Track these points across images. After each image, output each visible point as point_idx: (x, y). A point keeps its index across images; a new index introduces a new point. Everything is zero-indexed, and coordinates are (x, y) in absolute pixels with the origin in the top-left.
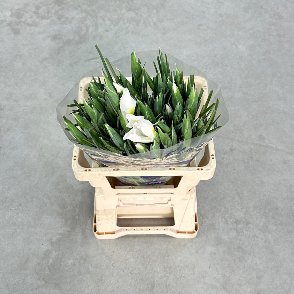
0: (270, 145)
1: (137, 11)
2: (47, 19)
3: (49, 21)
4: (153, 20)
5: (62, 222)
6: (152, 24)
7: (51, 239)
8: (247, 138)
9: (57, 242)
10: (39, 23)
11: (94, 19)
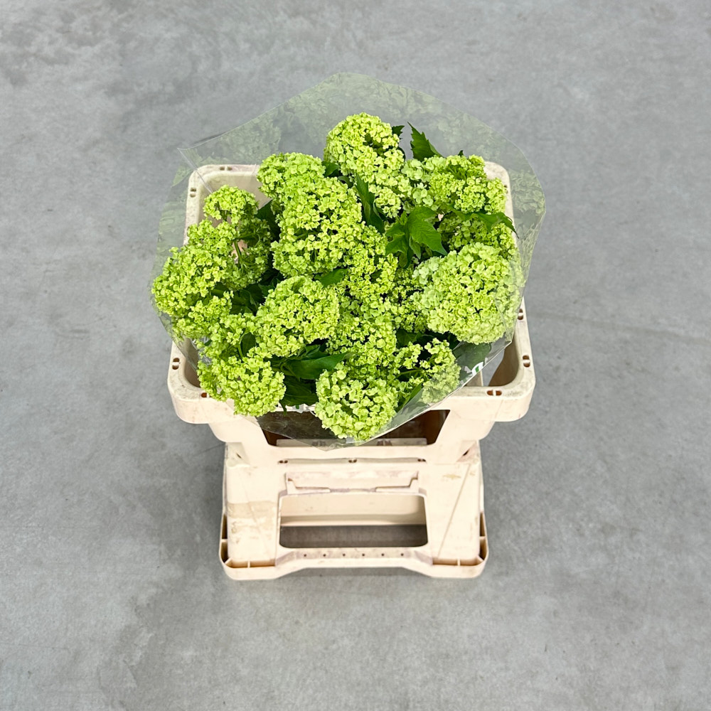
0: (670, 329)
1: (314, 16)
2: (91, 45)
3: (97, 48)
4: (354, 36)
5: (160, 553)
6: (353, 45)
7: (134, 599)
8: (613, 316)
9: (152, 606)
10: (73, 55)
11: (210, 39)
